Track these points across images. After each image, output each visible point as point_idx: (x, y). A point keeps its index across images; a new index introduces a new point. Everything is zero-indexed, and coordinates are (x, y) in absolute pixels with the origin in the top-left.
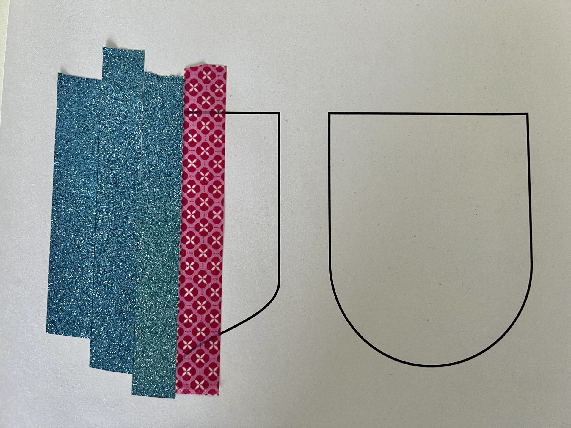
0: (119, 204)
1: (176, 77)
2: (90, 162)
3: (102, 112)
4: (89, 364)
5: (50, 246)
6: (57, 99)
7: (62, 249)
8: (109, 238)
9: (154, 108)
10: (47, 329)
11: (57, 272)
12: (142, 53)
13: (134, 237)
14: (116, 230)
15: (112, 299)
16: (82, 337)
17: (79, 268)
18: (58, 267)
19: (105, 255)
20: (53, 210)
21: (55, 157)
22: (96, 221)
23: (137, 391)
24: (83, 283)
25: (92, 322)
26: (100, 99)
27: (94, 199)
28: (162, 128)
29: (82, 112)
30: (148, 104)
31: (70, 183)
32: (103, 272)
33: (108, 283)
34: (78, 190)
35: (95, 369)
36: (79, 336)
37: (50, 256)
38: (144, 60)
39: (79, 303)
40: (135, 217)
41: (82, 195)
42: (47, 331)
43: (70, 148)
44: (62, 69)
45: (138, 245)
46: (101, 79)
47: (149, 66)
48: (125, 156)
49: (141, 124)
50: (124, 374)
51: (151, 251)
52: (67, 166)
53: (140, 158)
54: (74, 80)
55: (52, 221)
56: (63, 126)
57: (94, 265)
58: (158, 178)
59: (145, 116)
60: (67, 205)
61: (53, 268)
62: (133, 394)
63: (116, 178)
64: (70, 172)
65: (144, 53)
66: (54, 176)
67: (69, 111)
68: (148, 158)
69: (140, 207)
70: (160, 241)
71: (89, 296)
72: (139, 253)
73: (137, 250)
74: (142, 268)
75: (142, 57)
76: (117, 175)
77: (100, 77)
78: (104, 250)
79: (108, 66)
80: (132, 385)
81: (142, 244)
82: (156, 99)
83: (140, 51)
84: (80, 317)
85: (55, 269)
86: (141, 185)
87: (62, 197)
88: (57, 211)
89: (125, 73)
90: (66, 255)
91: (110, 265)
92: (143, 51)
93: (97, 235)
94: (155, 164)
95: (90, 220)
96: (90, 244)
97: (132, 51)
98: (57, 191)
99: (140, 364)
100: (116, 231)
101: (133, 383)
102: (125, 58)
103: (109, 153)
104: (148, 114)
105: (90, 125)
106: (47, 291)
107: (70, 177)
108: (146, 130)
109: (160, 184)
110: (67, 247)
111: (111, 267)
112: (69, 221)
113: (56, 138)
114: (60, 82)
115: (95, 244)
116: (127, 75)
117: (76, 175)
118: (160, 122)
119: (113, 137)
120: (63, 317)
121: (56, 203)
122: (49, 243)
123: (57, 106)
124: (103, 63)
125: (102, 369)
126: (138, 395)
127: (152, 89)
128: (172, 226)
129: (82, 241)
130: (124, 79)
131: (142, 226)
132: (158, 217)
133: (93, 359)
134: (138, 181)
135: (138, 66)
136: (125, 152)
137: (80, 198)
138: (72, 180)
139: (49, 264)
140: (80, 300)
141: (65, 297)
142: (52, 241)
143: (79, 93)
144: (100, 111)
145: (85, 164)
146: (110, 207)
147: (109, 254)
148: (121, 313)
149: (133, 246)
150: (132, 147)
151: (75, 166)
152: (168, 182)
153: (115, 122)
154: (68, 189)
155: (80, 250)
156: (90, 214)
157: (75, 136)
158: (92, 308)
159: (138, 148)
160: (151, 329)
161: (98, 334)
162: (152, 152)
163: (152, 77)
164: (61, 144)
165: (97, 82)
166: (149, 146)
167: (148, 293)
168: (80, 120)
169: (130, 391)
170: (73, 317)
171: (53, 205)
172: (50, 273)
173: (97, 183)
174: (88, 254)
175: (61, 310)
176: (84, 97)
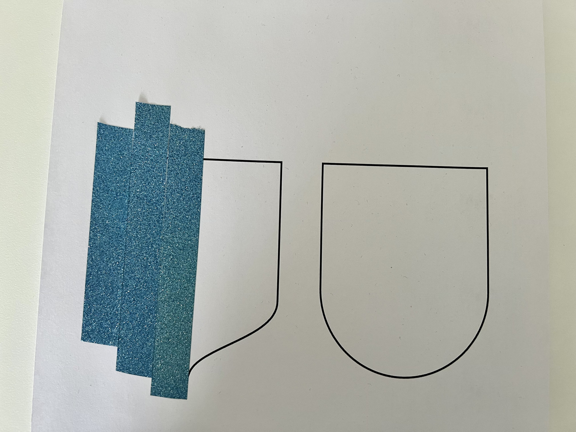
0: (146, 234)
1: (196, 130)
2: (122, 198)
3: (134, 156)
4: (115, 368)
5: (87, 267)
6: (97, 145)
7: (96, 271)
8: (136, 262)
9: (178, 155)
10: (82, 337)
11: (92, 290)
12: (169, 108)
13: (157, 262)
14: (142, 255)
15: (137, 314)
16: (110, 345)
17: (110, 287)
18: (93, 286)
19: (132, 276)
20: (90, 237)
21: (93, 193)
22: (126, 248)
23: (155, 392)
24: (113, 299)
25: (119, 333)
26: (132, 145)
27: (124, 230)
28: (184, 172)
29: (117, 156)
30: (172, 151)
31: (104, 215)
32: (130, 291)
33: (134, 300)
34: (112, 221)
35: (121, 373)
36: (108, 344)
37: (86, 276)
38: (170, 114)
39: (110, 317)
40: (159, 245)
41: (114, 226)
42: (82, 339)
43: (106, 186)
44: (101, 119)
45: (160, 269)
46: (134, 129)
47: (174, 120)
48: (152, 193)
49: (166, 167)
50: (144, 377)
51: (171, 274)
52: (103, 201)
53: (164, 196)
54: (111, 128)
55: (89, 246)
56: (101, 167)
57: (122, 285)
58: (179, 213)
59: (170, 160)
60: (102, 234)
61: (89, 286)
62: (151, 395)
63: (144, 212)
64: (105, 206)
65: (170, 108)
66: (92, 209)
67: (106, 155)
68: (172, 196)
69: (163, 237)
70: (178, 266)
71: (117, 310)
72: (160, 275)
73: (160, 273)
74: (163, 288)
75: (168, 111)
76: (144, 209)
77: (132, 127)
78: (132, 272)
79: (139, 118)
80: (151, 387)
81: (164, 268)
82: (180, 147)
83: (168, 106)
84: (110, 328)
85: (90, 287)
86: (164, 218)
87: (98, 227)
88: (93, 238)
89: (154, 125)
90: (99, 276)
91: (136, 285)
92: (170, 107)
93: (126, 259)
94: (177, 201)
95: (121, 247)
96: (120, 267)
97: (160, 106)
98: (94, 222)
99: (158, 370)
100: (142, 257)
101: (152, 385)
102: (154, 112)
103: (138, 190)
104: (172, 159)
105: (123, 167)
106: (83, 305)
107: (105, 210)
108: (170, 172)
109: (181, 218)
110: (100, 268)
111: (137, 287)
112: (103, 247)
113: (94, 176)
114: (99, 130)
115: (124, 267)
116: (155, 126)
117: (110, 208)
118: (182, 166)
119: (142, 178)
120: (95, 328)
121: (93, 232)
122: (86, 265)
123: (96, 150)
124: (136, 115)
125: (127, 373)
126: (156, 395)
127: (176, 139)
128: (190, 253)
129: (113, 264)
130: (153, 129)
131: (164, 253)
132: (178, 246)
133: (119, 364)
134: (163, 215)
135: (165, 119)
136: (152, 191)
137: (112, 228)
138: (107, 212)
139: (85, 283)
140: (110, 314)
141: (97, 311)
142: (88, 263)
143: (115, 140)
144: (131, 155)
145: (118, 200)
146: (138, 236)
147: (135, 276)
148: (144, 326)
149: (156, 269)
150: (158, 186)
151: (110, 201)
152: (187, 216)
153: (144, 165)
154: (103, 220)
155: (111, 272)
156: (121, 241)
157: (110, 175)
158: (120, 321)
159: (163, 188)
160: (169, 340)
161: (124, 343)
162: (175, 191)
163: (176, 128)
164: (98, 182)
165: (130, 132)
166: (172, 186)
167: (167, 310)
168: (114, 162)
169: (150, 392)
170: (104, 328)
171: (90, 233)
172: (86, 290)
173: (128, 216)
174: (118, 275)
175: (94, 321)
176: (119, 143)
